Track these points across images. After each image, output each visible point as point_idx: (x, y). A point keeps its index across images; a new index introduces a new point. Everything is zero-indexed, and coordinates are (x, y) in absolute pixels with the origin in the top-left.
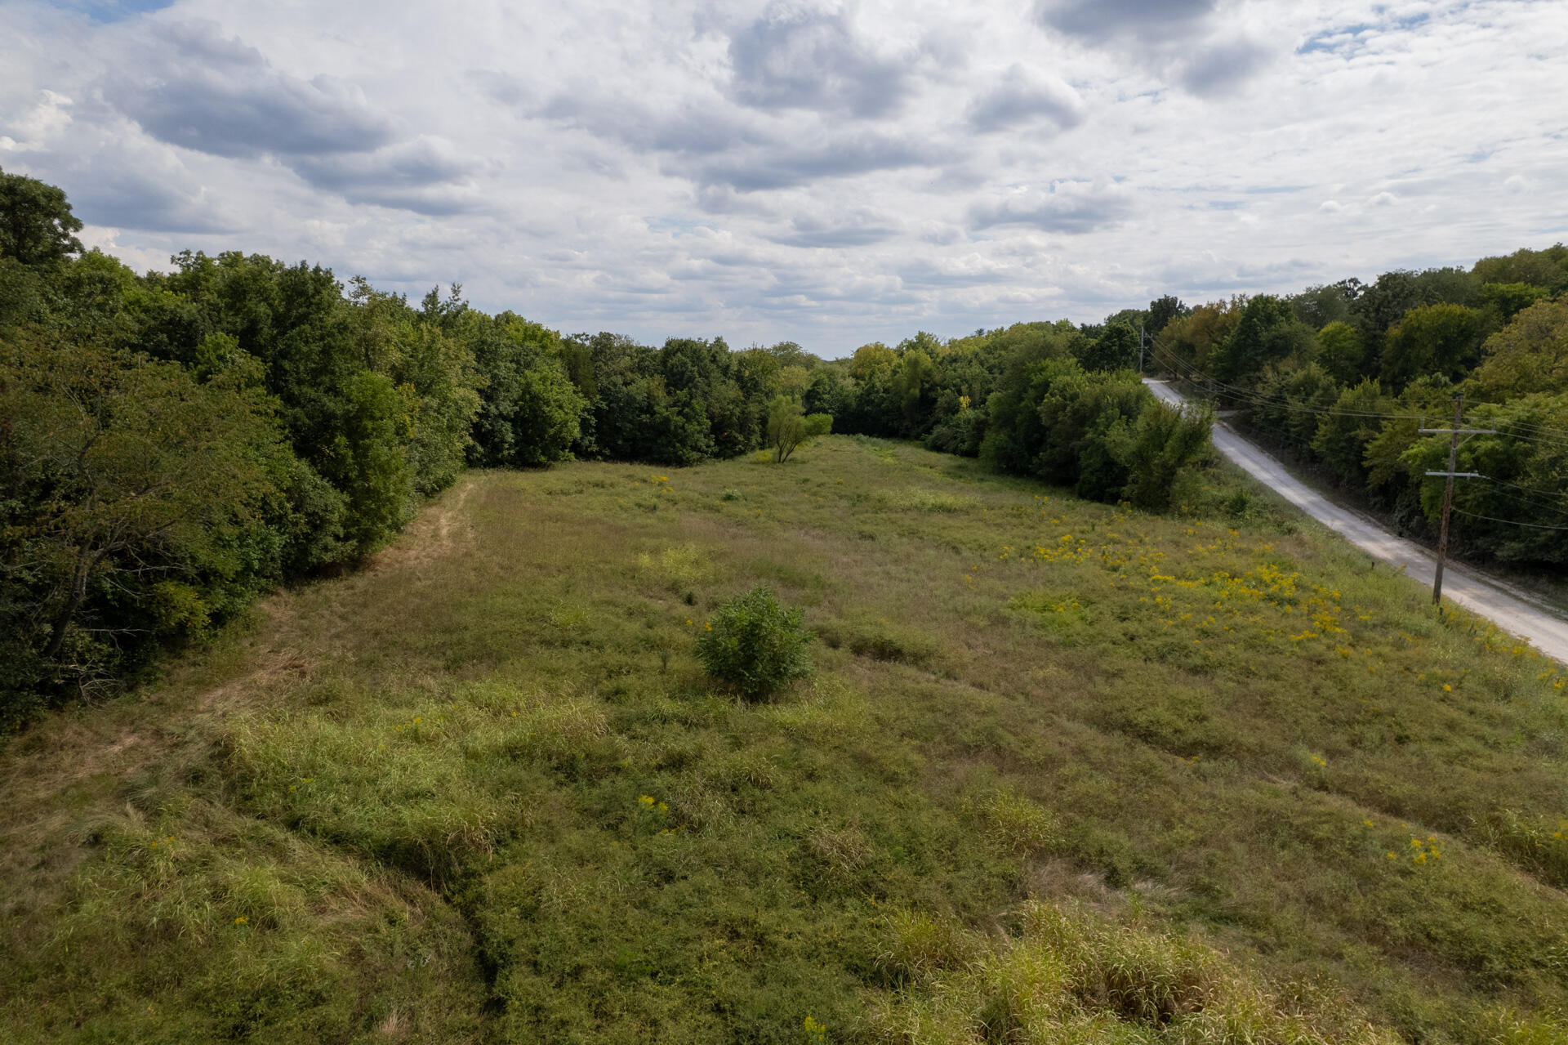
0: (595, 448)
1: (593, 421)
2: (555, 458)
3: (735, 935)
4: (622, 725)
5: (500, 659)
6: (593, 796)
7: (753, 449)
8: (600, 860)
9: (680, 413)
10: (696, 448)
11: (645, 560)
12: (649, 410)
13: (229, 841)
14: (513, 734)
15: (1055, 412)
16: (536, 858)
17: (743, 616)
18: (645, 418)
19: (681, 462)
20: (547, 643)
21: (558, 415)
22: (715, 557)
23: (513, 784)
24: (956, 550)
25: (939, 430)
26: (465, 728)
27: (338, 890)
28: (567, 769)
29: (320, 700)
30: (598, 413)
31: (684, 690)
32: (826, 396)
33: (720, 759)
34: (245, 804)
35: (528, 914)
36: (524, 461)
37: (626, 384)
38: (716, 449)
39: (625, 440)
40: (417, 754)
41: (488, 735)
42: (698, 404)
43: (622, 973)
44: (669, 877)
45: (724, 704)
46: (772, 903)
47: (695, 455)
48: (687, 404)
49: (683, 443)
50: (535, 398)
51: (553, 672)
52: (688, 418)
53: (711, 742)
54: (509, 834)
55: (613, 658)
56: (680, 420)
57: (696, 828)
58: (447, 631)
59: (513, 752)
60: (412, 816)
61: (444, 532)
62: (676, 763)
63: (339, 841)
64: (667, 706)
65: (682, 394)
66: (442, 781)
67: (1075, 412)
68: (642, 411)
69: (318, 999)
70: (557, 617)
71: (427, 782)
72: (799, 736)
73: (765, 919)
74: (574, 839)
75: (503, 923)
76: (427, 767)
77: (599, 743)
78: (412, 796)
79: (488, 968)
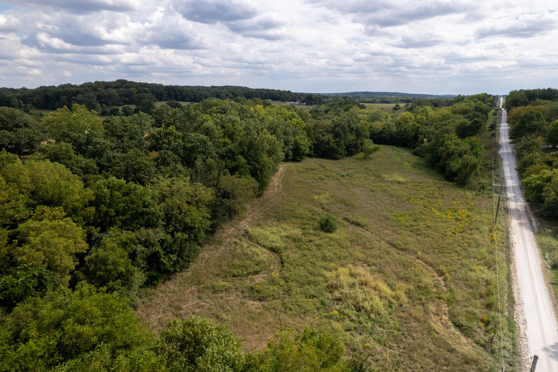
0: (313, 154)
1: (313, 147)
2: (302, 159)
3: (312, 263)
4: (304, 234)
5: (286, 220)
6: (298, 244)
7: (359, 152)
8: (297, 253)
9: (337, 145)
10: (341, 154)
11: (316, 197)
12: (328, 144)
13: (250, 245)
14: (287, 234)
15: (442, 153)
16: (289, 251)
17: (325, 218)
18: (327, 146)
19: (336, 159)
20: (294, 217)
21: (303, 148)
22: (332, 197)
23: (287, 242)
24: (392, 197)
25: (417, 148)
26: (280, 232)
27: (265, 252)
28: (294, 240)
29: (259, 225)
30: (314, 145)
31: (315, 229)
32: (386, 133)
33: (318, 241)
34: (251, 240)
35: (288, 258)
36: (294, 160)
37: (323, 136)
38: (347, 154)
39: (321, 152)
40: (273, 236)
41: (284, 234)
42: (342, 142)
43: (298, 265)
44: (305, 256)
45: (321, 232)
46: (318, 261)
47: (340, 156)
48: (339, 142)
49: (337, 153)
50: (297, 143)
51: (294, 223)
52: (339, 146)
53: (316, 238)
54: (286, 248)
55: (305, 221)
56: (336, 147)
57: (311, 251)
58: (277, 213)
59: (287, 237)
60: (274, 244)
61: (276, 185)
62: (310, 241)
63: (264, 247)
64: (312, 231)
65: (337, 139)
66: (277, 240)
67: (448, 153)
68: (326, 144)
69: (265, 263)
70: (297, 212)
71: (275, 240)
72: (331, 239)
73: (316, 262)
74: (294, 250)
75: (284, 258)
76: (275, 238)
77: (300, 236)
78: (273, 242)
79: (282, 263)
